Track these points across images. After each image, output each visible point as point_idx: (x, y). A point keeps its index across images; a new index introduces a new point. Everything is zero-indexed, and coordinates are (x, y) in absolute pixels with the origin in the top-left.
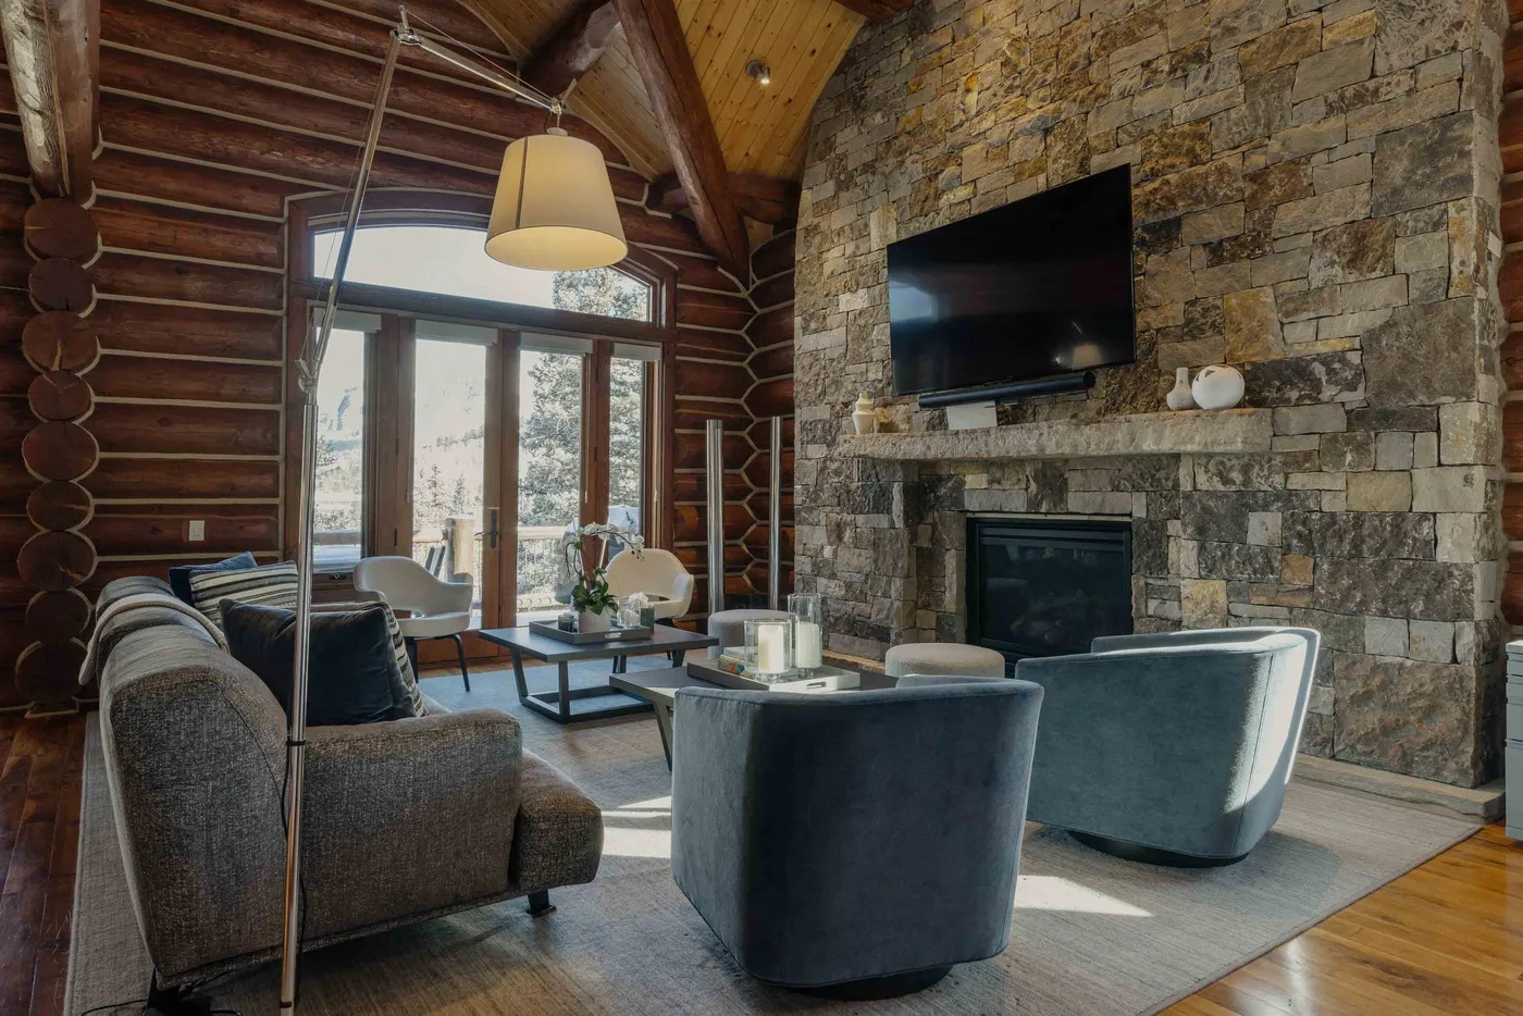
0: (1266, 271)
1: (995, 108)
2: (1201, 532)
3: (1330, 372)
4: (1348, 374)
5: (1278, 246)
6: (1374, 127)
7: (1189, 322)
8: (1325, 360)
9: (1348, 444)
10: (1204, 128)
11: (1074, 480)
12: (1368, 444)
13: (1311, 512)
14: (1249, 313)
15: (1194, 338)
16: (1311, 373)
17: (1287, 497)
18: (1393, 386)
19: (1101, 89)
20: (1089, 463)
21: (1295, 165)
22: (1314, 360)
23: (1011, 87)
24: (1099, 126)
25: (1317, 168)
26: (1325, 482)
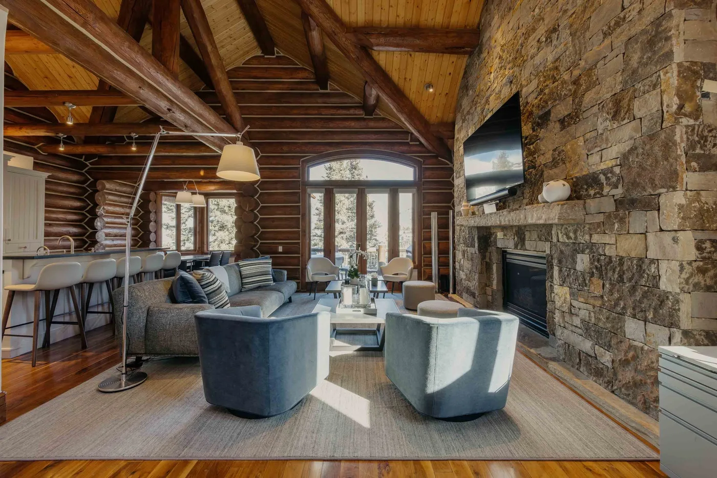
0: (580, 129)
1: (497, 77)
2: (560, 262)
3: (607, 178)
4: (614, 179)
5: (585, 115)
6: (624, 38)
7: (554, 159)
8: (604, 172)
9: (616, 218)
10: (557, 64)
11: (527, 235)
12: (625, 218)
13: (601, 255)
14: (574, 152)
15: (556, 167)
16: (600, 180)
17: (591, 246)
18: (635, 184)
19: (525, 58)
20: (531, 227)
21: (589, 71)
22: (600, 173)
23: (501, 67)
24: (525, 75)
25: (599, 71)
26: (607, 239)
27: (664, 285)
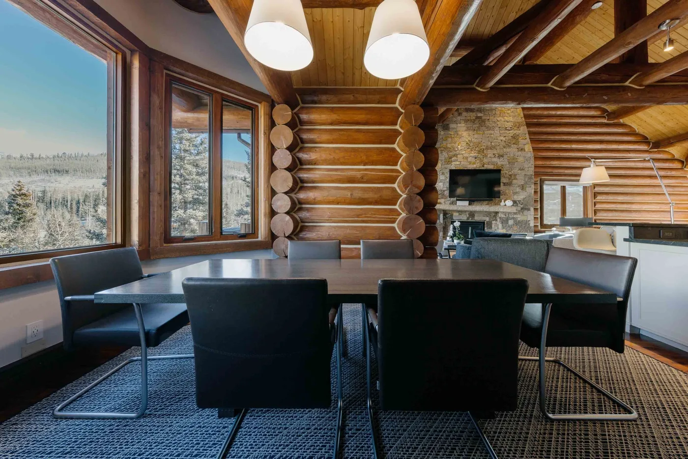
0: (511, 188)
1: (465, 150)
2: (502, 223)
3: (519, 203)
4: (521, 203)
5: (513, 185)
6: (524, 173)
8: (519, 201)
9: (521, 212)
10: (503, 166)
11: (476, 215)
12: (523, 212)
13: (517, 220)
14: (509, 193)
16: (517, 202)
17: (514, 218)
18: (526, 205)
19: (486, 155)
20: (480, 212)
21: (515, 175)
23: (468, 148)
24: (485, 160)
25: (517, 177)
26: (518, 216)
27: (531, 225)
